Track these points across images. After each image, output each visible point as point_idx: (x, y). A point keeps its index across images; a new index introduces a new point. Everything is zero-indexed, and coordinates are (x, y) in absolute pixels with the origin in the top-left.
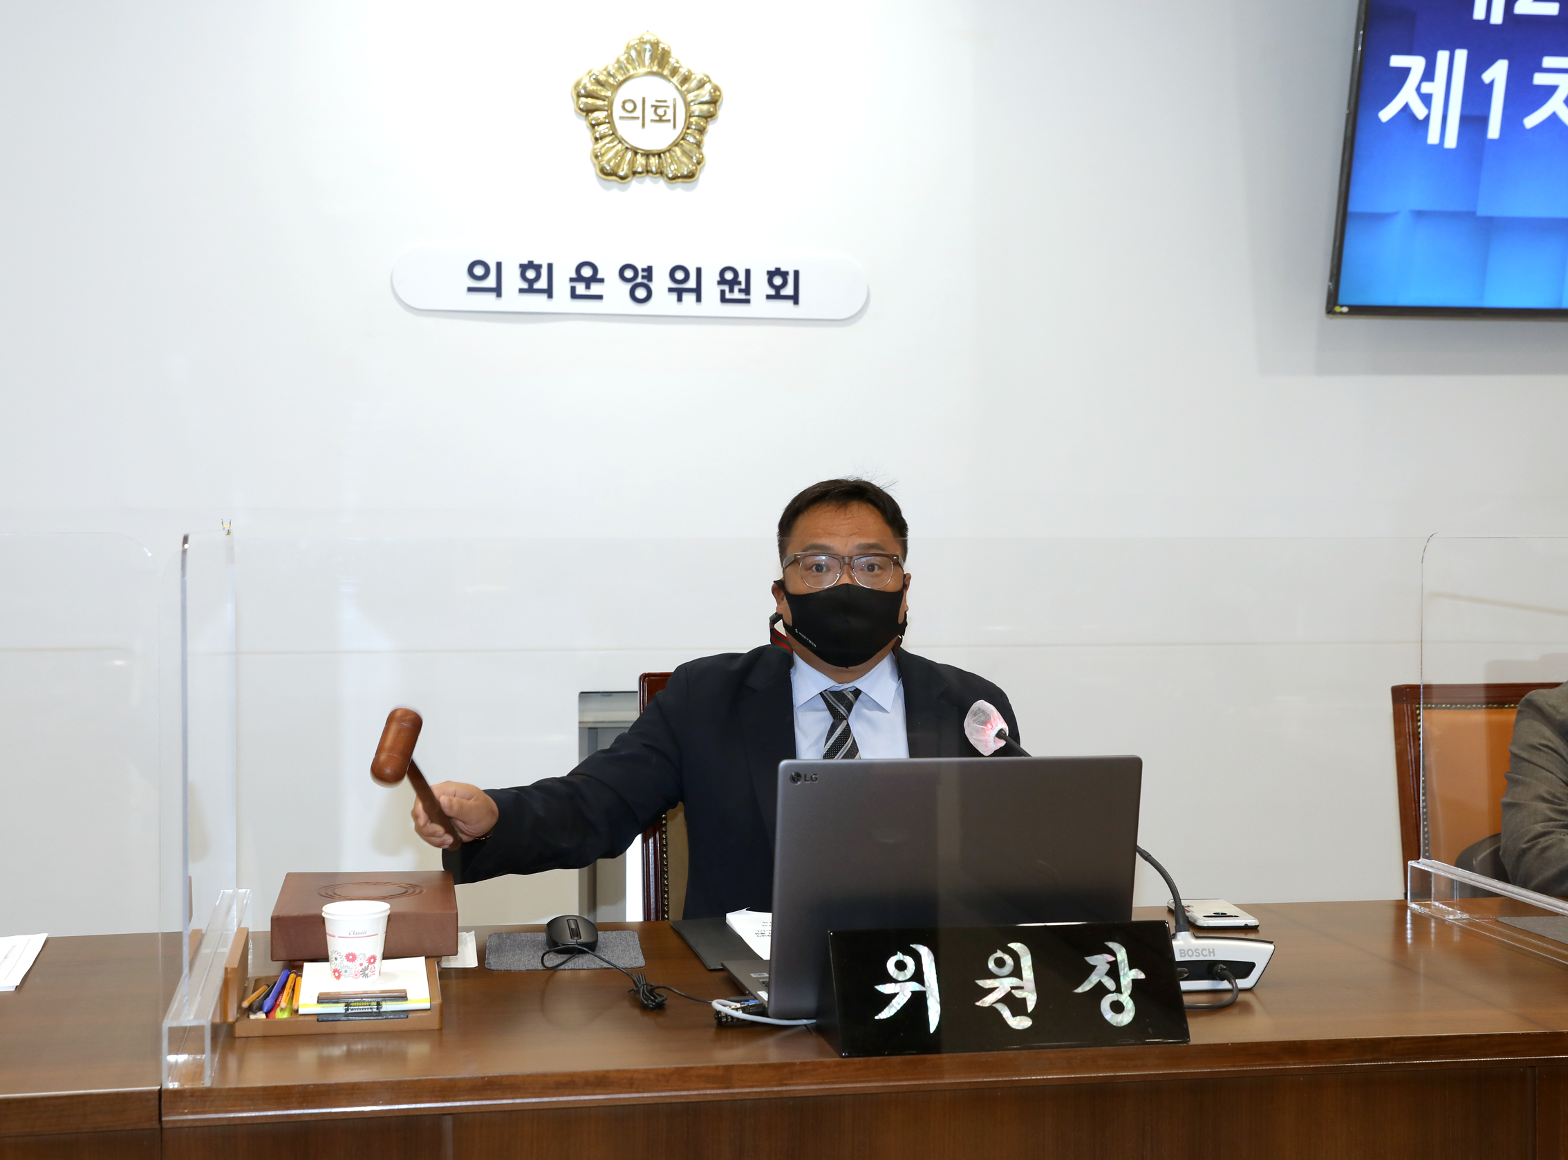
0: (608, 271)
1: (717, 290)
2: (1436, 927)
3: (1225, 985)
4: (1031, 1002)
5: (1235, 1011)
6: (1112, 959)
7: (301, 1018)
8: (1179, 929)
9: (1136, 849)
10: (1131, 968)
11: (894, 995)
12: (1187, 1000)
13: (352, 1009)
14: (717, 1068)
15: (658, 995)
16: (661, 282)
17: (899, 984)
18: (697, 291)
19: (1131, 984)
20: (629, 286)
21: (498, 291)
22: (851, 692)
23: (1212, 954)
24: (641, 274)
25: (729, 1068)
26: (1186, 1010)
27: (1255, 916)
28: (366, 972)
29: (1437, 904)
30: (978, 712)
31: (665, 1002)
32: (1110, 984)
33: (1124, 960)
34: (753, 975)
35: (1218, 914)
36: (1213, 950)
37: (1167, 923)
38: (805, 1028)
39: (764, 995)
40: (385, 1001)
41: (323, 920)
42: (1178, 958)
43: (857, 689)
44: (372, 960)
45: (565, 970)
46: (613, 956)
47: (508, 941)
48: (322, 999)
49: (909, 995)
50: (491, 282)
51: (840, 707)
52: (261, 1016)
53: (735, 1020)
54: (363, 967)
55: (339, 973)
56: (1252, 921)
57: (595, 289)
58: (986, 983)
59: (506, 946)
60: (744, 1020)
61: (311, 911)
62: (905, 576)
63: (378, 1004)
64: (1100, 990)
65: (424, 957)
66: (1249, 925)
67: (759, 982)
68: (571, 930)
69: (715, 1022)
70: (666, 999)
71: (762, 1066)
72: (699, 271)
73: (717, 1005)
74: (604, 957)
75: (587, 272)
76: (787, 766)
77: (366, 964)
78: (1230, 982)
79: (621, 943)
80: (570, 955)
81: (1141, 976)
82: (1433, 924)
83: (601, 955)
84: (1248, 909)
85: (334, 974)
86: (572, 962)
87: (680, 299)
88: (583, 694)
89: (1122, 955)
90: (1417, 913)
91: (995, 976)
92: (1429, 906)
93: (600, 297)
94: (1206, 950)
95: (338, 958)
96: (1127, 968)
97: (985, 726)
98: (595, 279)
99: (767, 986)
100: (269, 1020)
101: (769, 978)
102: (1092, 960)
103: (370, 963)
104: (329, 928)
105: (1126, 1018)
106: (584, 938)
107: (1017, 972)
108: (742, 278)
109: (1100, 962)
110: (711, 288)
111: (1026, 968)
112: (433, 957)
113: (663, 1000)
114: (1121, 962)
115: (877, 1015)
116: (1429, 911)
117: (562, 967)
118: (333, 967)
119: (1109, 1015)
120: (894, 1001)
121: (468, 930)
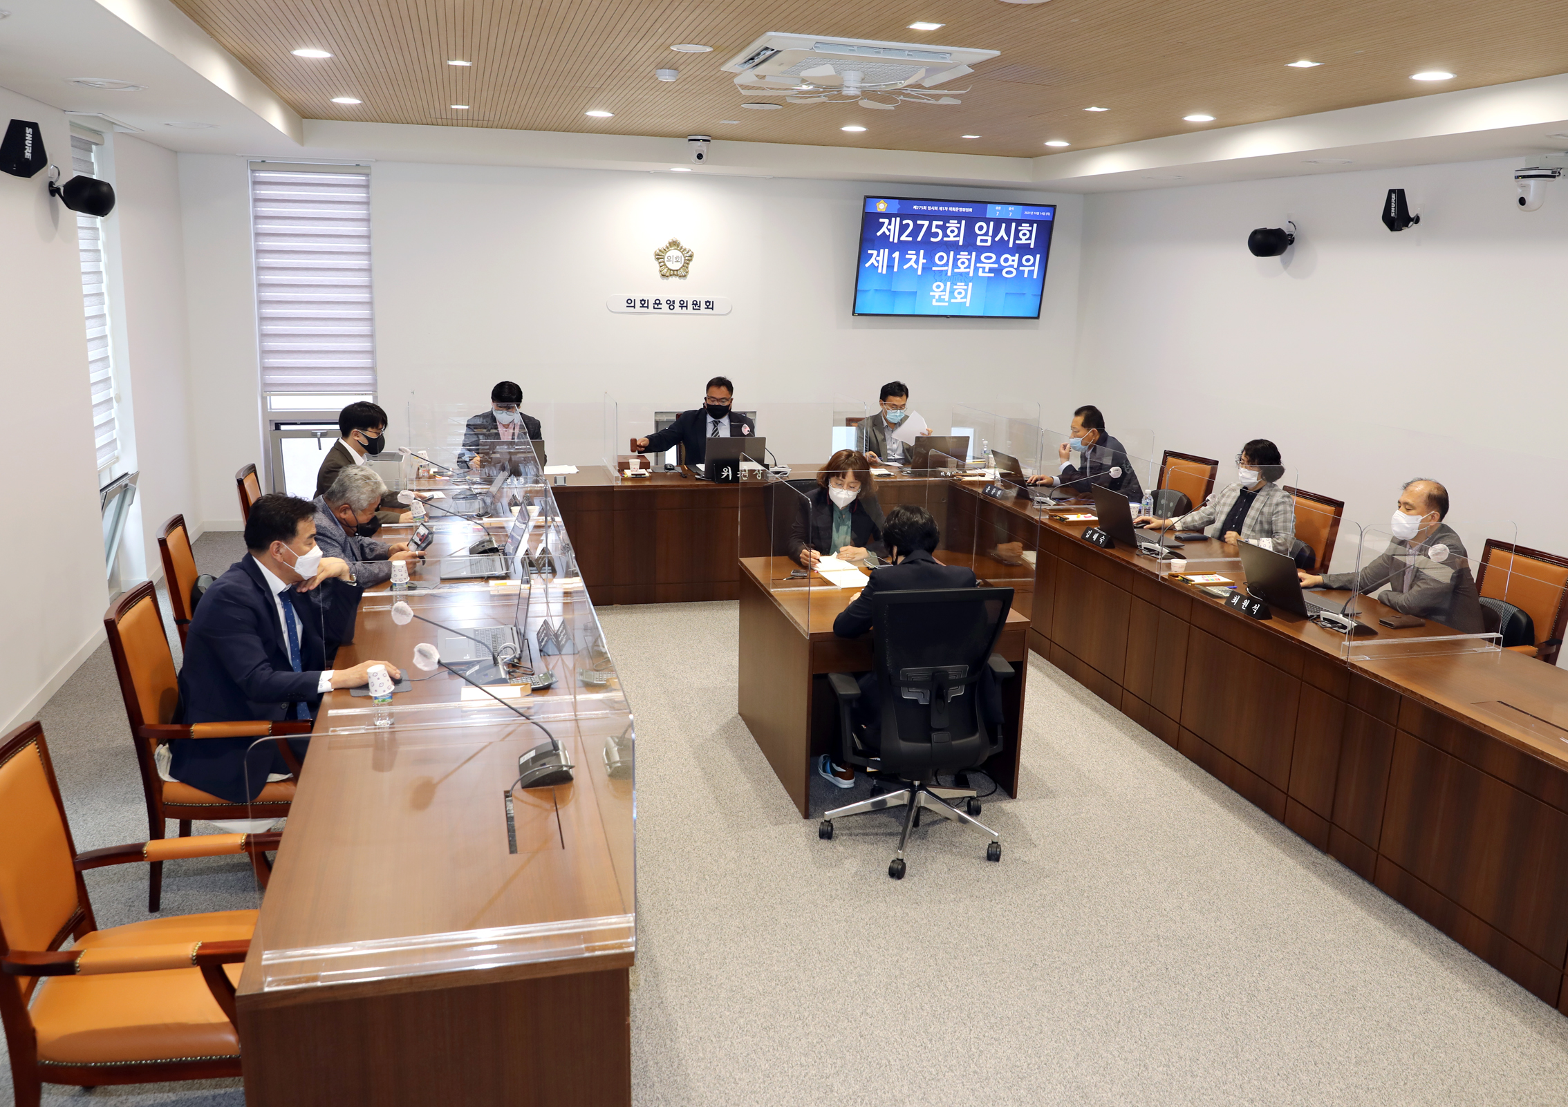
0: (663, 302)
1: (692, 306)
16: (677, 304)
18: (687, 307)
20: (668, 305)
21: (634, 307)
22: (718, 421)
24: (672, 302)
43: (720, 421)
50: (632, 304)
51: (716, 423)
57: (660, 306)
62: (732, 398)
64: (757, 474)
72: (687, 301)
75: (658, 302)
87: (682, 309)
93: (661, 308)
98: (660, 304)
108: (698, 303)
110: (690, 306)
115: (722, 476)
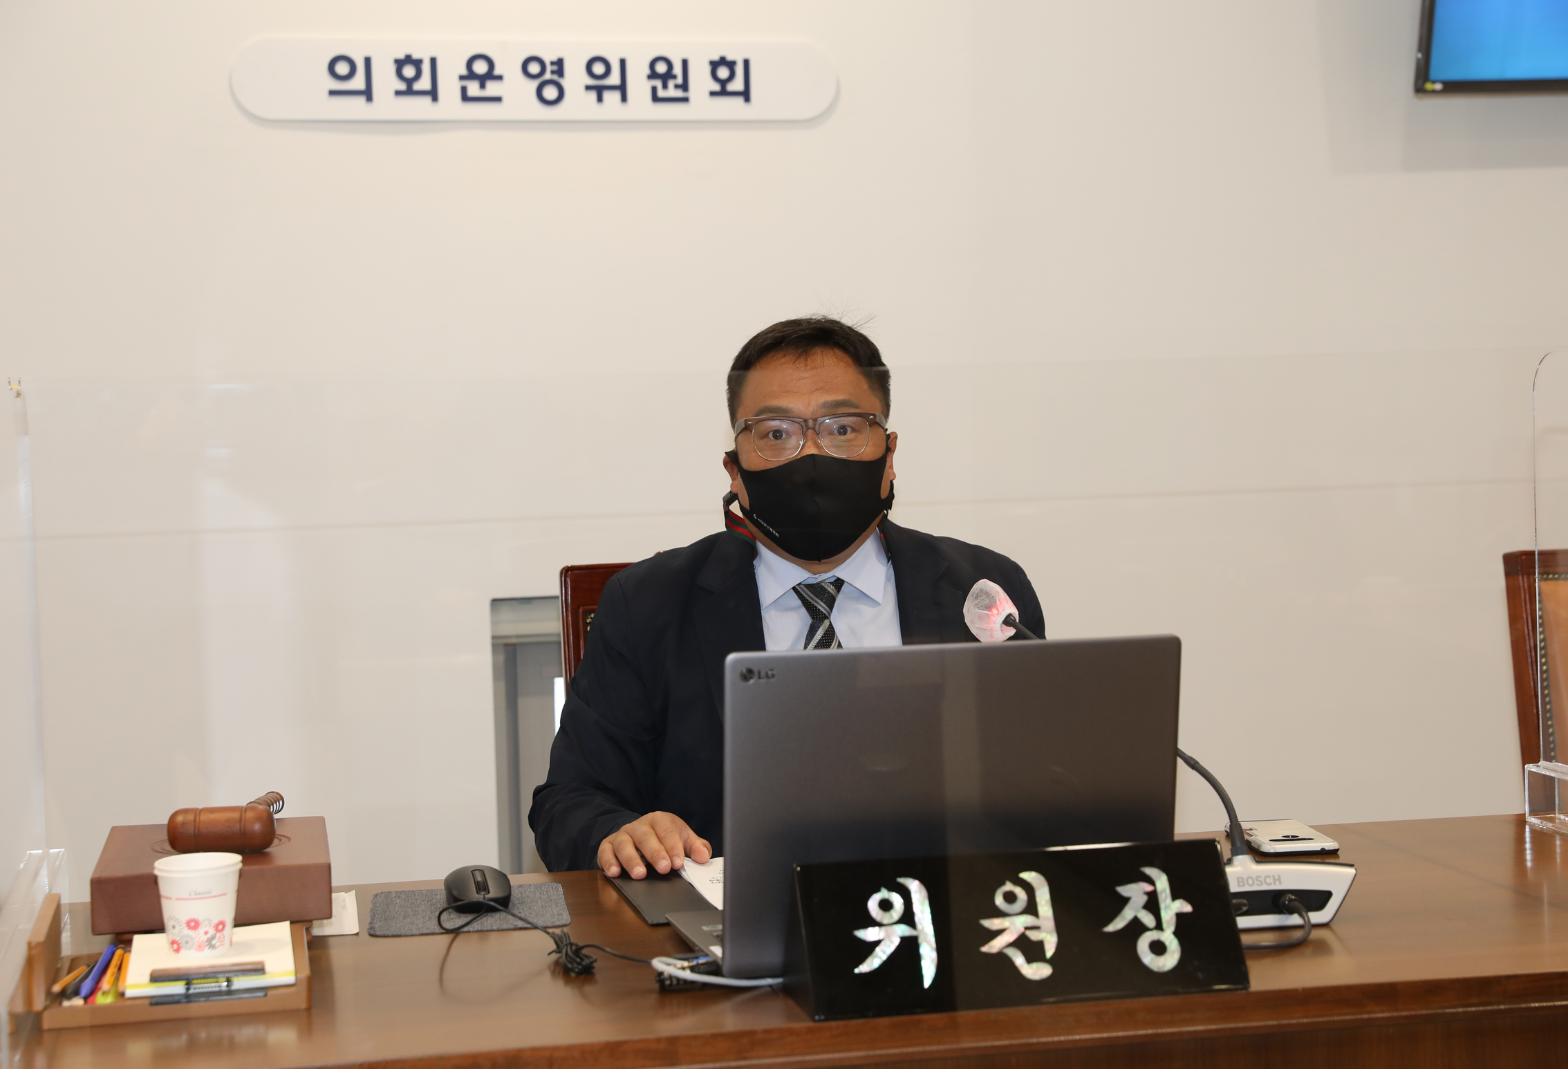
0: (508, 66)
1: (647, 85)
2: (1561, 846)
3: (1295, 919)
4: (1051, 944)
5: (1308, 951)
6: (1149, 888)
7: (129, 1003)
8: (1235, 852)
9: (1177, 753)
10: (1174, 898)
11: (877, 943)
12: (1246, 939)
13: (195, 989)
14: (658, 1040)
15: (586, 956)
16: (575, 79)
17: (883, 929)
18: (622, 88)
19: (1174, 920)
20: (534, 84)
21: (368, 94)
22: (831, 583)
23: (1277, 882)
24: (549, 68)
25: (673, 1040)
26: (1245, 951)
27: (1335, 839)
28: (214, 942)
29: (1562, 817)
30: (980, 594)
31: (595, 965)
32: (1148, 919)
33: (1165, 890)
34: (705, 928)
35: (1288, 836)
36: (1279, 876)
37: (1219, 842)
38: (769, 989)
39: (717, 951)
40: (237, 976)
41: (154, 880)
42: (1234, 887)
43: (838, 579)
44: (220, 927)
45: (469, 932)
46: (530, 914)
47: (398, 901)
48: (156, 978)
49: (897, 941)
50: (358, 83)
51: (817, 602)
52: (78, 1002)
53: (681, 982)
54: (209, 935)
55: (178, 945)
56: (1330, 845)
57: (492, 89)
58: (992, 924)
59: (395, 907)
60: (693, 983)
61: (141, 870)
62: (888, 436)
63: (228, 980)
64: (1136, 928)
65: (287, 924)
66: (1327, 849)
67: (712, 935)
68: (478, 885)
69: (656, 986)
70: (595, 961)
71: (715, 1036)
72: (623, 63)
73: (659, 964)
74: (519, 915)
75: (480, 68)
76: (736, 662)
77: (212, 932)
78: (1301, 915)
79: (541, 898)
80: (476, 915)
81: (1187, 908)
82: (1558, 842)
83: (516, 912)
84: (1325, 830)
85: (172, 947)
86: (479, 922)
87: (600, 99)
88: (496, 602)
89: (1162, 883)
90: (1538, 829)
91: (1001, 914)
92: (1552, 820)
93: (498, 99)
94: (1269, 877)
95: (177, 925)
96: (1169, 899)
97: (990, 611)
98: (490, 76)
99: (721, 940)
100: (88, 1006)
101: (723, 930)
102: (1124, 890)
103: (217, 930)
104: (164, 889)
105: (1169, 961)
106: (494, 892)
107: (1031, 909)
108: (678, 70)
109: (1135, 892)
110: (639, 85)
111: (1043, 902)
112: (300, 922)
113: (592, 963)
114: (1162, 892)
115: (857, 966)
116: (1553, 826)
117: (466, 929)
118: (171, 938)
119: (1148, 958)
120: (878, 949)
121: (347, 889)
